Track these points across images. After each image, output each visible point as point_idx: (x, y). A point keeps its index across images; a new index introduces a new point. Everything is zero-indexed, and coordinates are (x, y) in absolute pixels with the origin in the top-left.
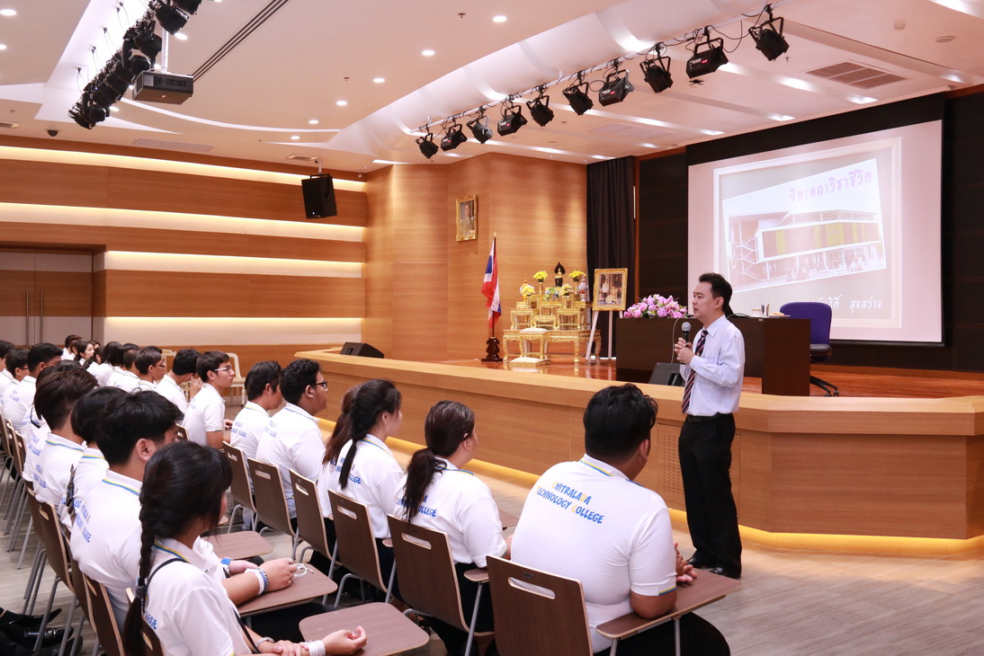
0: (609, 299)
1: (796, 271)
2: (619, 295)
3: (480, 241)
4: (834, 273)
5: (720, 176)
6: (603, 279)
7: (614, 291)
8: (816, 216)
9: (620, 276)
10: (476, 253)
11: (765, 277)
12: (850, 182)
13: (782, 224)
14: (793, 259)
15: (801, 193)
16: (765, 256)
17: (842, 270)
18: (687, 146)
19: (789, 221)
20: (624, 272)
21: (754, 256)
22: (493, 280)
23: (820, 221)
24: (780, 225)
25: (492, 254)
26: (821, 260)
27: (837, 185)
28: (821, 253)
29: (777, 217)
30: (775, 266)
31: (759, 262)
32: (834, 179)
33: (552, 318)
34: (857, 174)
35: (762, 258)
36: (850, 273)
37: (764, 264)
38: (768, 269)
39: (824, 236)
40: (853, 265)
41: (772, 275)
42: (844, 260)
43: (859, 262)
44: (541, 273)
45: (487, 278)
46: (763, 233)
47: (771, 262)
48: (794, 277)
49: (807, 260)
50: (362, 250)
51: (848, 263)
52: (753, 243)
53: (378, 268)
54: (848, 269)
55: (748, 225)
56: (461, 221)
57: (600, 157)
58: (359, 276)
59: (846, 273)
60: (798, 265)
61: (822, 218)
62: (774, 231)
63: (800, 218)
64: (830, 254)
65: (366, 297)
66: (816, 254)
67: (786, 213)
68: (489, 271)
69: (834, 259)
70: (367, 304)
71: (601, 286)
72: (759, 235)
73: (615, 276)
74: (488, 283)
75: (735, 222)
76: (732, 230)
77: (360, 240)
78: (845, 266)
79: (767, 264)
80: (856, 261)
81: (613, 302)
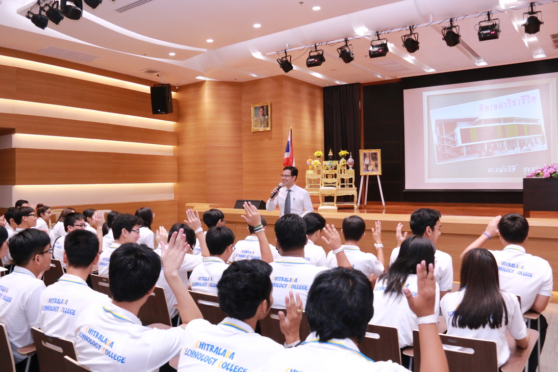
0: (370, 168)
1: (484, 151)
2: (376, 165)
3: (273, 132)
4: (512, 152)
5: (428, 97)
6: (365, 155)
7: (373, 163)
8: (499, 120)
9: (376, 154)
10: (271, 139)
11: (462, 154)
12: (522, 102)
13: (475, 124)
14: (483, 144)
15: (487, 107)
16: (463, 143)
17: (518, 151)
18: (402, 78)
19: (480, 122)
20: (378, 152)
21: (454, 142)
22: (290, 156)
23: (501, 123)
24: (473, 125)
25: (289, 139)
26: (503, 145)
27: (512, 104)
28: (502, 141)
29: (471, 120)
30: (470, 148)
31: (457, 146)
32: (510, 100)
33: (334, 180)
34: (527, 98)
35: (460, 144)
36: (523, 152)
37: (461, 147)
38: (464, 150)
39: (504, 132)
40: (525, 148)
41: (467, 154)
42: (518, 145)
43: (529, 146)
44: (319, 152)
45: (287, 155)
46: (461, 129)
47: (466, 146)
48: (484, 154)
49: (493, 145)
50: (176, 138)
51: (521, 146)
52: (453, 135)
53: (190, 150)
54: (521, 150)
55: (450, 125)
56: (256, 119)
57: (338, 83)
58: (172, 154)
59: (520, 152)
60: (486, 147)
61: (502, 121)
62: (469, 129)
63: (487, 121)
64: (509, 142)
65: (178, 169)
66: (499, 142)
67: (478, 118)
68: (288, 151)
69: (512, 145)
70: (179, 173)
71: (364, 160)
72: (458, 131)
73: (373, 154)
74: (287, 158)
75: (439, 123)
76: (438, 128)
77: (173, 131)
78: (519, 149)
79: (464, 148)
80: (527, 146)
81: (373, 170)
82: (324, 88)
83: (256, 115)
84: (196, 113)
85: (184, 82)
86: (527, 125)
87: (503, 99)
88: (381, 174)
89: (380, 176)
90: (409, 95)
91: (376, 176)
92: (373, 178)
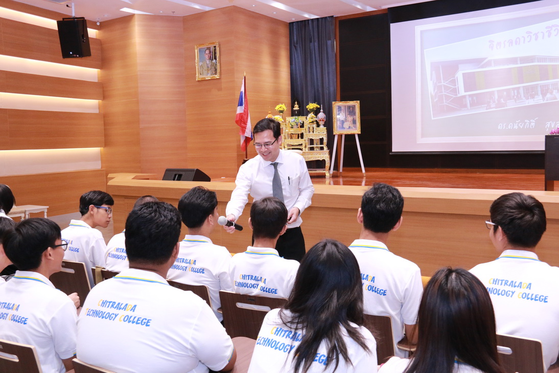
0: (346, 125)
1: (494, 102)
2: (354, 122)
3: (223, 80)
4: (531, 102)
5: (422, 32)
6: (340, 108)
7: (350, 118)
8: (514, 60)
9: (354, 107)
10: (220, 89)
11: (465, 106)
12: (546, 34)
13: (482, 67)
14: (492, 93)
15: (499, 44)
16: (465, 91)
17: (539, 100)
18: (390, 9)
19: (489, 64)
20: (357, 104)
21: (455, 91)
22: (245, 111)
23: (517, 64)
24: (479, 68)
25: (243, 89)
26: (518, 93)
27: (534, 37)
28: (518, 88)
29: (478, 62)
30: (475, 98)
31: (459, 95)
32: (531, 33)
33: (300, 141)
34: (554, 28)
35: (462, 92)
36: (545, 102)
37: (464, 97)
38: (468, 100)
39: (521, 75)
40: (548, 95)
41: (471, 105)
42: (539, 92)
43: (554, 93)
44: (281, 105)
45: (240, 110)
46: (463, 74)
47: (470, 96)
48: (493, 105)
49: (505, 93)
50: (101, 90)
51: (544, 95)
52: (454, 82)
53: (118, 106)
54: (543, 99)
55: (450, 68)
56: (201, 64)
57: (307, 16)
58: (97, 111)
59: (542, 102)
60: (496, 97)
61: (519, 62)
62: (474, 73)
63: (497, 62)
64: (527, 89)
65: (105, 129)
66: (514, 89)
67: (485, 59)
68: (241, 104)
69: (530, 92)
70: (106, 136)
71: (339, 114)
72: (459, 76)
73: (349, 107)
74: (240, 114)
75: (435, 66)
76: (434, 72)
77: (96, 81)
78: (541, 97)
79: (467, 97)
80: (551, 93)
81: (350, 127)
82: (290, 23)
83: (201, 59)
84: (125, 57)
85: (107, 16)
86: (552, 65)
87: (521, 31)
88: (360, 133)
89: (358, 135)
90: (397, 30)
91: (353, 135)
92: (350, 138)
